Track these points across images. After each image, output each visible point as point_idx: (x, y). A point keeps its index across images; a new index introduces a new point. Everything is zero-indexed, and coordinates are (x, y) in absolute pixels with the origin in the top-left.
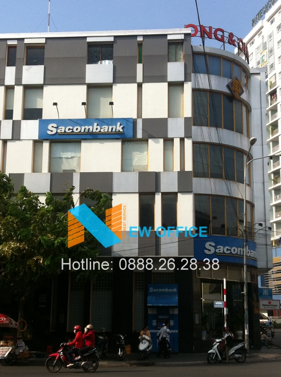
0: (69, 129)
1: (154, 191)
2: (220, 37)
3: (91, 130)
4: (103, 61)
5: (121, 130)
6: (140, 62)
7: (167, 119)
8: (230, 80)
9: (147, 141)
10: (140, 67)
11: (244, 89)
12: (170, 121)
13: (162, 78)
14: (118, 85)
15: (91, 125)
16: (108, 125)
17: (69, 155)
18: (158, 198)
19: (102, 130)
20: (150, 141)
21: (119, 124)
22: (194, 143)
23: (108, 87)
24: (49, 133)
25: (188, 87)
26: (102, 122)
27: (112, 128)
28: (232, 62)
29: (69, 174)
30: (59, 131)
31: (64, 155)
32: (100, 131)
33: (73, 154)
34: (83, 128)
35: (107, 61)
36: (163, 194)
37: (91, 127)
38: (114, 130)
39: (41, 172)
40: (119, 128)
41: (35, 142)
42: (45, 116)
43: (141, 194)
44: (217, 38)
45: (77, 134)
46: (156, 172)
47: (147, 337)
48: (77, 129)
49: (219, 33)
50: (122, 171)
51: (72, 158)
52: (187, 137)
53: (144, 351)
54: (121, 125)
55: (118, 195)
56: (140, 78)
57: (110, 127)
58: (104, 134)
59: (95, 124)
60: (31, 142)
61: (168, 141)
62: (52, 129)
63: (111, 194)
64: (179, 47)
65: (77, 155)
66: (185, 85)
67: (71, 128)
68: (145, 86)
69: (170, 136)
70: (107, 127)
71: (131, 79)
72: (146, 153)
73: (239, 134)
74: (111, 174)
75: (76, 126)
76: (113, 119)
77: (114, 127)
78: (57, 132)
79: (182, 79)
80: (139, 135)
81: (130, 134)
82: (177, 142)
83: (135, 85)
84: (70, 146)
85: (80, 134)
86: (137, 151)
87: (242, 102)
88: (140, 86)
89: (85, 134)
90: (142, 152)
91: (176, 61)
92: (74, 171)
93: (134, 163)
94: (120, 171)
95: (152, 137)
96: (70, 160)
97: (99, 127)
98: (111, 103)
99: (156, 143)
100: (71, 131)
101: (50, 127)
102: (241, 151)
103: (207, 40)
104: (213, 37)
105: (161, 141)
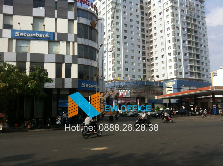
0: (25, 35)
1: (62, 62)
2: (88, 4)
3: (35, 36)
4: (40, 8)
5: (48, 37)
6: (56, 10)
7: (67, 34)
8: (91, 21)
9: (59, 42)
10: (56, 12)
11: (96, 25)
12: (69, 34)
13: (65, 17)
14: (47, 18)
15: (35, 33)
16: (43, 34)
17: (25, 45)
18: (64, 65)
19: (40, 36)
20: (60, 42)
21: (47, 34)
22: (78, 44)
23: (42, 18)
24: (16, 35)
25: (76, 22)
26: (40, 32)
27: (44, 36)
28: (92, 14)
29: (25, 54)
30: (20, 35)
31: (23, 45)
32: (39, 36)
33: (27, 45)
34: (31, 34)
35: (42, 8)
36: (66, 63)
37: (35, 35)
38: (45, 36)
39: (12, 52)
40: (47, 36)
41: (9, 39)
42: (14, 28)
43: (56, 63)
44: (87, 4)
45: (28, 37)
46: (63, 55)
47: (59, 119)
48: (29, 35)
49: (87, 2)
50: (48, 53)
51: (26, 47)
52: (76, 42)
53: (59, 124)
54: (48, 34)
55: (46, 63)
56: (56, 16)
57: (44, 35)
58: (41, 38)
59: (37, 33)
60: (7, 39)
61: (68, 43)
62: (17, 34)
63: (43, 63)
64: (72, 5)
65: (29, 46)
66: (75, 21)
67: (26, 34)
68: (58, 20)
69: (69, 40)
70: (42, 35)
71: (52, 16)
72: (58, 47)
73: (94, 42)
74: (44, 54)
75: (28, 33)
76: (45, 32)
77: (45, 35)
78: (19, 35)
79: (73, 18)
80: (56, 39)
81: (52, 39)
82: (71, 43)
83: (54, 19)
84: (25, 42)
85: (30, 37)
86: (55, 46)
87: (95, 30)
88: (56, 19)
89: (32, 37)
90: (57, 46)
91: (71, 11)
92: (27, 52)
93: (53, 51)
94: (47, 53)
95: (61, 41)
96: (25, 47)
97: (38, 35)
98: (44, 25)
99: (63, 43)
100: (26, 35)
101: (16, 33)
102: (95, 49)
103: (83, 4)
104: (85, 3)
105: (65, 42)
